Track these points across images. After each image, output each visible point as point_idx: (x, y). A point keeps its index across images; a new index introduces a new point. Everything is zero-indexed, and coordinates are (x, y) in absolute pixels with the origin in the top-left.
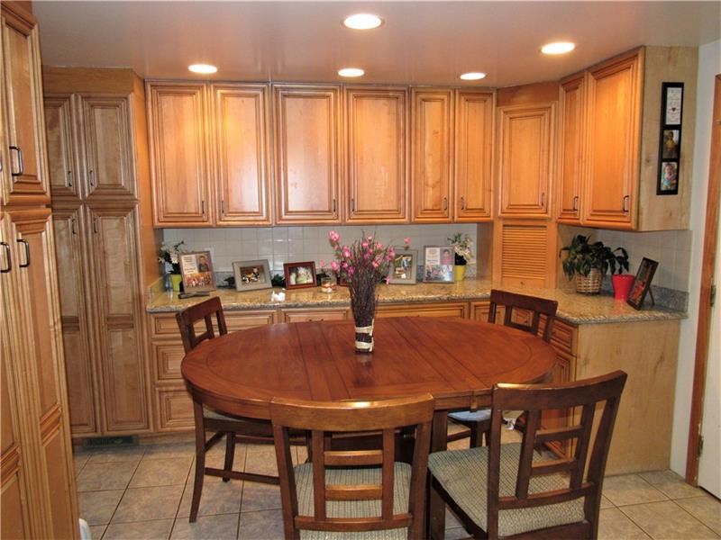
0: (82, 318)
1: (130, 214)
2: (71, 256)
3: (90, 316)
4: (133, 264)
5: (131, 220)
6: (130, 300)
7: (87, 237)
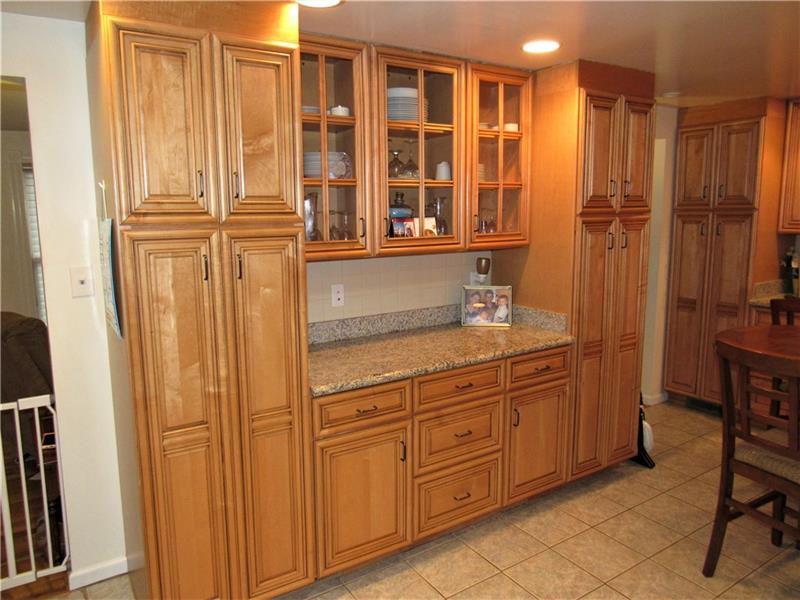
0: (698, 302)
1: (748, 221)
2: (698, 252)
3: (705, 303)
4: (745, 264)
5: (749, 225)
6: (738, 293)
7: (712, 238)
